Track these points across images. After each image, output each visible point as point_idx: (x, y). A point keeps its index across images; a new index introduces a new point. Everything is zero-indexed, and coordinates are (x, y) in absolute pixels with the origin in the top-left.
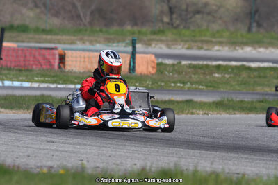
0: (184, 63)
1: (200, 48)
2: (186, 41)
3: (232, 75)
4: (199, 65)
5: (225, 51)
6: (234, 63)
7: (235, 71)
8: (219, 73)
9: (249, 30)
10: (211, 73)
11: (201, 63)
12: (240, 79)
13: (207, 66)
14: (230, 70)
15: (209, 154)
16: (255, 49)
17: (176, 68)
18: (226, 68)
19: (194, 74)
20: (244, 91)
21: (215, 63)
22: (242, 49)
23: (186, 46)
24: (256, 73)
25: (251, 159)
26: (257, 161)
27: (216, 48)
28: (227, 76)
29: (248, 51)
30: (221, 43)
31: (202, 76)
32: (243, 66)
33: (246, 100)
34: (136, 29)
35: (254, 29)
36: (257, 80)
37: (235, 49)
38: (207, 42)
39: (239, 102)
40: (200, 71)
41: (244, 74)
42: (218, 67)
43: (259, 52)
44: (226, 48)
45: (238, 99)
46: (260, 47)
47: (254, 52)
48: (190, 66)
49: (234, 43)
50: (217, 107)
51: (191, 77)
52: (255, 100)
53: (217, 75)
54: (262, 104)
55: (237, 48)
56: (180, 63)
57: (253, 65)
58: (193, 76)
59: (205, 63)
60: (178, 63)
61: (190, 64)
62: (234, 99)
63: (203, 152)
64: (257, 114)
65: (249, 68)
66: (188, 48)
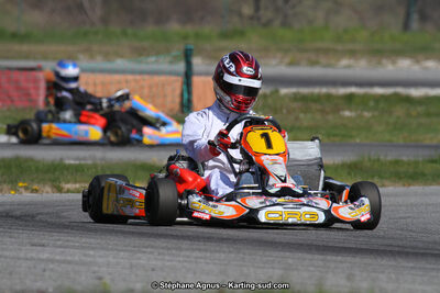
0: (284, 91)
1: (313, 63)
2: (286, 51)
3: (376, 113)
4: (312, 94)
5: (361, 68)
6: (379, 91)
7: (382, 105)
8: (351, 110)
9: (406, 26)
10: (337, 110)
11: (316, 90)
12: (392, 120)
13: (329, 97)
14: (372, 104)
15: (341, 262)
16: (418, 62)
17: (270, 101)
18: (365, 99)
19: (305, 113)
20: (401, 142)
21: (343, 91)
22: (394, 63)
23: (287, 60)
24: (420, 109)
25: (420, 268)
26: (434, 274)
27: (345, 62)
28: (367, 114)
29: (405, 67)
30: (352, 54)
31: (318, 116)
32: (396, 95)
33: (405, 159)
34: (189, 29)
35: (415, 25)
36: (423, 120)
37: (379, 63)
38: (326, 51)
39: (391, 162)
40: (314, 106)
41: (399, 111)
42: (350, 98)
43: (426, 68)
44: (363, 63)
45: (389, 158)
46: (427, 59)
47: (416, 68)
48: (296, 98)
49: (378, 53)
50: (349, 174)
51: (297, 119)
52: (421, 159)
53: (347, 113)
54: (434, 165)
55: (384, 61)
56: (277, 91)
57: (415, 92)
58: (302, 115)
59: (324, 90)
60: (272, 93)
61: (295, 94)
62: (382, 158)
63: (329, 258)
64: (425, 184)
65: (408, 100)
66: (291, 64)
